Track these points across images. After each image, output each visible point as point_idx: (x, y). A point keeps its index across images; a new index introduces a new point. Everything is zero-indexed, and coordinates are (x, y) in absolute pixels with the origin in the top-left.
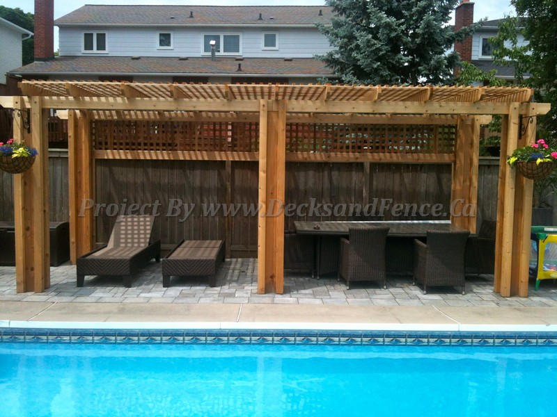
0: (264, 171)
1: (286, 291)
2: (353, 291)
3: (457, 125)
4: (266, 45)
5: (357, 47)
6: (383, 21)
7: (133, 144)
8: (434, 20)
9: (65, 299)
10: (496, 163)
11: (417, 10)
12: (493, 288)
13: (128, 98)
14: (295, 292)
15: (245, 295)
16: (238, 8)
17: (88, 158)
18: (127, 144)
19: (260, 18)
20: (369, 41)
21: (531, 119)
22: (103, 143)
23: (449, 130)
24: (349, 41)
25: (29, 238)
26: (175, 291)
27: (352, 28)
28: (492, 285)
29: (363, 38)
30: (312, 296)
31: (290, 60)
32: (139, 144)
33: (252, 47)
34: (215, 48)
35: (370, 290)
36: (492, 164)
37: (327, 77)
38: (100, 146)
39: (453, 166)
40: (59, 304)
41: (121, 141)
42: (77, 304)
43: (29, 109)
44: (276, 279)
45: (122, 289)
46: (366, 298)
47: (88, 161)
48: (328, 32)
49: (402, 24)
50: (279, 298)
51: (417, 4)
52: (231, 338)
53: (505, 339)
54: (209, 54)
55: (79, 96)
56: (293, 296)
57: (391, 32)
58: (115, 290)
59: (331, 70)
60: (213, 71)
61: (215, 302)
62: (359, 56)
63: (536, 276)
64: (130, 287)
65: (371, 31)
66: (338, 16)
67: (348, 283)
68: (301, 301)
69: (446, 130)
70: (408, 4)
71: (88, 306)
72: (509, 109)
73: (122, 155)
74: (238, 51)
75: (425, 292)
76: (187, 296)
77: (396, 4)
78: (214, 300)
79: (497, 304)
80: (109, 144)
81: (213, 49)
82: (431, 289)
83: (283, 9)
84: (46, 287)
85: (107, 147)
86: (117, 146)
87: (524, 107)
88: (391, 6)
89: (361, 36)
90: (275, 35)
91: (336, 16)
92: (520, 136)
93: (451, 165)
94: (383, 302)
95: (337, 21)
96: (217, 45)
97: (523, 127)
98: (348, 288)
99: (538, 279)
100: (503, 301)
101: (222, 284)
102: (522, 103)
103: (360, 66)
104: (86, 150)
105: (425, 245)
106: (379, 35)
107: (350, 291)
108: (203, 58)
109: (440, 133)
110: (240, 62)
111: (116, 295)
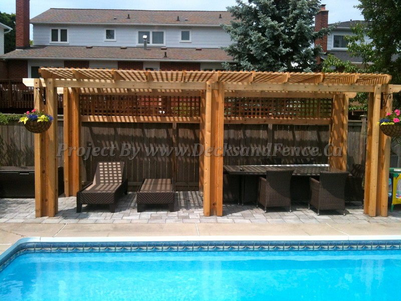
0: (209, 131)
1: (224, 214)
2: (270, 214)
3: (333, 99)
4: (182, 39)
5: (251, 41)
6: (269, 24)
7: (109, 111)
8: (305, 23)
9: (72, 221)
10: (360, 125)
11: (293, 17)
12: (363, 210)
13: (115, 81)
14: (230, 215)
15: (197, 217)
16: (161, 12)
17: (78, 121)
18: (105, 111)
19: (178, 20)
20: (259, 38)
21: (390, 96)
22: (88, 111)
23: (327, 102)
24: (245, 38)
25: (45, 178)
26: (146, 215)
27: (246, 28)
28: (363, 208)
29: (255, 35)
30: (242, 218)
31: (200, 50)
32: (113, 112)
33: (172, 41)
34: (146, 41)
35: (281, 213)
36: (355, 125)
37: (228, 62)
38: (86, 113)
39: (330, 127)
40: (69, 225)
41: (100, 109)
42: (83, 225)
43: (45, 88)
44: (217, 206)
45: (109, 214)
46: (279, 218)
47: (77, 124)
48: (229, 31)
49: (282, 26)
50: (220, 219)
51: (292, 12)
52: (195, 247)
53: (379, 245)
54: (143, 45)
55: (80, 78)
56: (229, 217)
57: (274, 31)
58: (104, 214)
59: (232, 58)
60: (147, 57)
61: (178, 222)
62: (252, 48)
63: (392, 202)
64: (114, 212)
65: (260, 30)
66: (235, 19)
67: (265, 208)
68: (236, 221)
69: (325, 102)
70: (286, 12)
71: (90, 226)
72: (374, 89)
73: (101, 119)
74: (163, 43)
75: (318, 214)
76: (156, 218)
77: (278, 12)
78: (176, 221)
79: (369, 221)
80: (92, 111)
81: (145, 42)
82: (323, 212)
83: (193, 13)
84: (56, 213)
85: (90, 113)
86: (97, 113)
87: (384, 87)
88: (274, 13)
89: (254, 34)
90: (189, 32)
91: (234, 19)
92: (382, 107)
93: (329, 126)
94: (292, 221)
95: (234, 23)
96: (148, 38)
97: (383, 101)
98: (265, 211)
99: (392, 204)
100: (371, 220)
101: (178, 210)
102: (383, 85)
103: (253, 55)
104: (76, 116)
105: (318, 182)
106: (266, 34)
107: (267, 214)
108: (137, 47)
109: (321, 104)
110: (165, 51)
111: (106, 218)
